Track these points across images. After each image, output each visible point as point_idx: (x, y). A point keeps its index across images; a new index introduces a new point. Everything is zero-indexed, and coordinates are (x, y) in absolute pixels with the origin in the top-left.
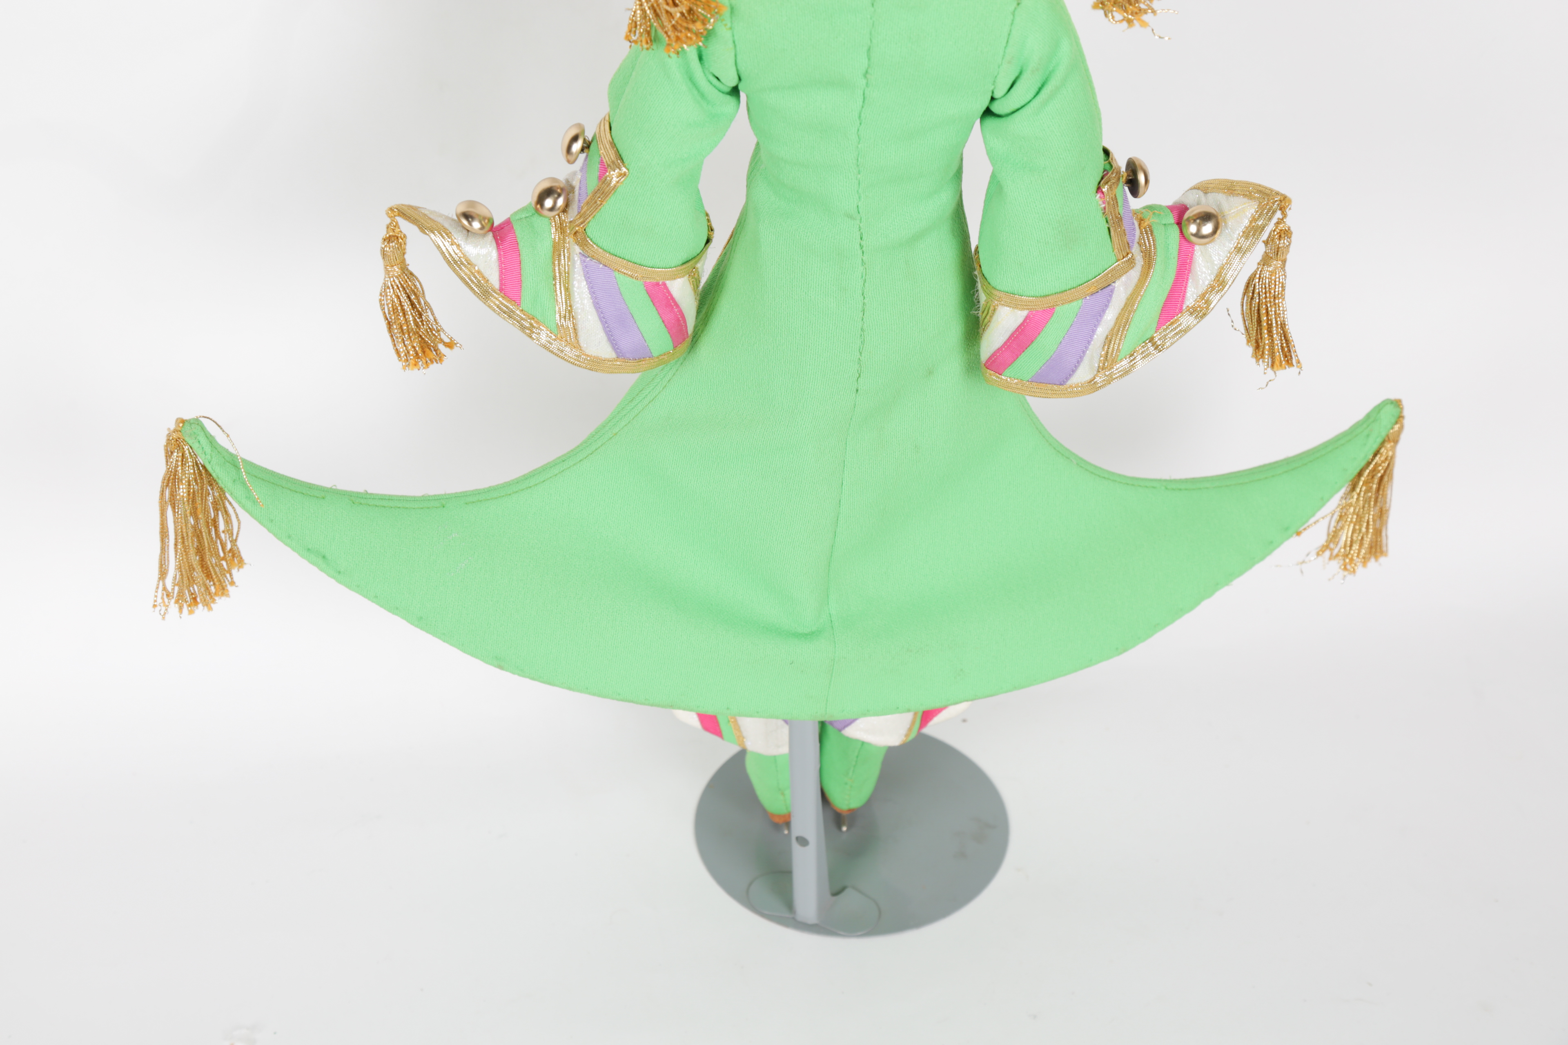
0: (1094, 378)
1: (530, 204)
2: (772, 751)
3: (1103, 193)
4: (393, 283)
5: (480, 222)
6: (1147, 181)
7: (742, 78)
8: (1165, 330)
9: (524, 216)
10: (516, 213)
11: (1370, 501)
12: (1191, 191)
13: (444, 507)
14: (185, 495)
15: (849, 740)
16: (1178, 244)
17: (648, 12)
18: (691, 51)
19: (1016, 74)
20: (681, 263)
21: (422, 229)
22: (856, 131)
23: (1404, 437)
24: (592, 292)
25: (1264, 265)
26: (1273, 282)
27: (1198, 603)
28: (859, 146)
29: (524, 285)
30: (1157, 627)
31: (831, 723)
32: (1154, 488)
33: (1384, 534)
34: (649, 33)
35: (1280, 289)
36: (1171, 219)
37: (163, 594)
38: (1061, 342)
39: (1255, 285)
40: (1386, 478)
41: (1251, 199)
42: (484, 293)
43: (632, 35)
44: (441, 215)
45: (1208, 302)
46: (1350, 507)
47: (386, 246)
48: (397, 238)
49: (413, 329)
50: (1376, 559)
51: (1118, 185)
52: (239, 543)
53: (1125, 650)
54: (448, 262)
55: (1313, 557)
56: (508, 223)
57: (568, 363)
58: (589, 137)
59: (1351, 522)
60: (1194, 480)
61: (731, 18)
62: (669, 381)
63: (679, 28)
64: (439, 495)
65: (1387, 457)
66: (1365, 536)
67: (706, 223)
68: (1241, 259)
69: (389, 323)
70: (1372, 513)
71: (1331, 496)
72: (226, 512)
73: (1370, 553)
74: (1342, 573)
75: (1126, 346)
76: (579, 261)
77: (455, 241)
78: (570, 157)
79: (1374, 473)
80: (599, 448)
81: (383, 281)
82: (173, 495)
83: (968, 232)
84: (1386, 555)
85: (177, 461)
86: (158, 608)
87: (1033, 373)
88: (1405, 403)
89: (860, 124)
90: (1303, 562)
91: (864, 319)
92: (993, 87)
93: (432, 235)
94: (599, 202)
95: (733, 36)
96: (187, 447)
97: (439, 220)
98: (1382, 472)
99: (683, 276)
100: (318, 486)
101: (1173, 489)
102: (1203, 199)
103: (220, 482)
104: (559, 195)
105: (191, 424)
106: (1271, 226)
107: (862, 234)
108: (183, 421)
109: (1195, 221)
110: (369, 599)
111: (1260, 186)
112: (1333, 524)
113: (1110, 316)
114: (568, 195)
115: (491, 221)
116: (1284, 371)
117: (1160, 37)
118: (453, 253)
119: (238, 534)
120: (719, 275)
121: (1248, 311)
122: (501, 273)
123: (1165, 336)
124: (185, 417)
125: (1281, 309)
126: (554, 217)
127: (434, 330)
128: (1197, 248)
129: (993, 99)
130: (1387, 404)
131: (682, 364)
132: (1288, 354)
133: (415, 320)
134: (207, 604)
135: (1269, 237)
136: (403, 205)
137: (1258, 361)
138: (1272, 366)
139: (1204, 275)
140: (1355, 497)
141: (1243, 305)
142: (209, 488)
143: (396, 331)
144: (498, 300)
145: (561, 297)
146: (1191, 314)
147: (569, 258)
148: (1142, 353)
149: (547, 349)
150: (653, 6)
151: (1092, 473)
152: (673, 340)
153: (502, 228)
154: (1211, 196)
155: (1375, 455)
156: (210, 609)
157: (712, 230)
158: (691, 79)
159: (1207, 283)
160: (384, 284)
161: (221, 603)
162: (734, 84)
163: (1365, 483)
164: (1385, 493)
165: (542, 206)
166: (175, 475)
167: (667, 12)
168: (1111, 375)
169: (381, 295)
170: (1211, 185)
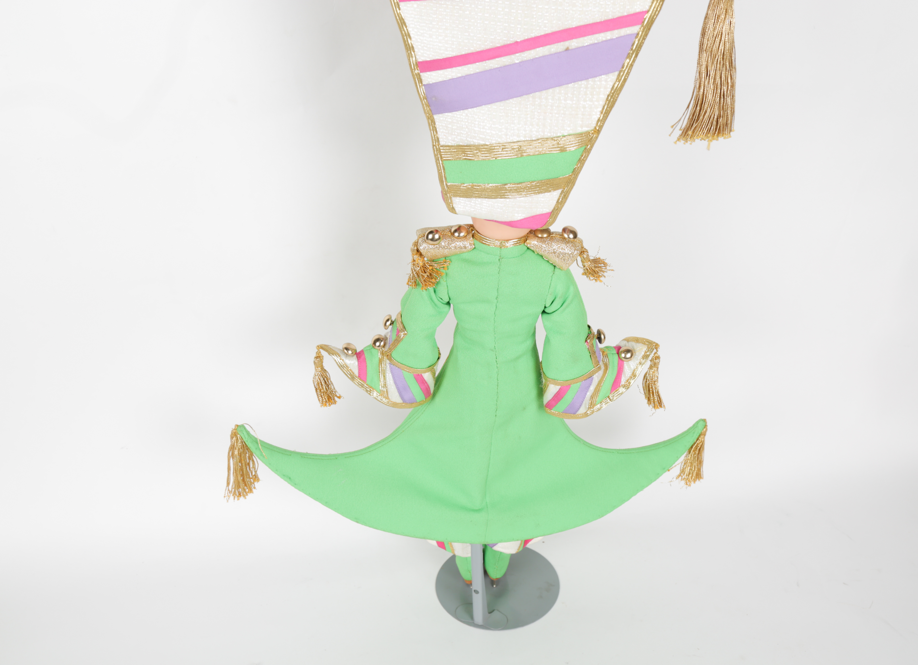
0: (587, 412)
1: (371, 344)
2: (465, 555)
3: (588, 342)
4: (318, 374)
5: (352, 351)
6: (605, 338)
7: (451, 299)
8: (614, 393)
9: (368, 349)
10: (365, 348)
11: (695, 458)
12: (622, 341)
13: (337, 459)
14: (237, 454)
15: (496, 552)
16: (617, 361)
17: (415, 275)
18: (431, 289)
19: (554, 299)
20: (428, 367)
21: (329, 353)
22: (494, 319)
23: (707, 433)
24: (394, 378)
25: (650, 369)
26: (654, 376)
27: (630, 498)
28: (495, 324)
29: (368, 375)
30: (615, 507)
31: (488, 545)
32: (613, 452)
33: (701, 470)
34: (415, 282)
35: (657, 378)
36: (615, 352)
37: (228, 492)
38: (573, 398)
39: (647, 377)
40: (701, 449)
41: (645, 344)
42: (352, 378)
43: (409, 283)
44: (337, 348)
45: (629, 383)
46: (688, 460)
47: (315, 360)
48: (320, 357)
49: (325, 391)
50: (699, 480)
51: (593, 339)
52: (258, 472)
53: (602, 516)
54: (339, 366)
55: (675, 479)
56: (362, 351)
57: (384, 404)
58: (393, 319)
59: (689, 466)
60: (628, 450)
61: (446, 277)
62: (424, 411)
63: (426, 281)
64: (335, 454)
65: (702, 441)
66: (694, 472)
67: (438, 352)
68: (641, 367)
69: (316, 389)
70: (696, 463)
71: (681, 456)
72: (253, 460)
73: (697, 478)
74: (685, 486)
75: (599, 399)
76: (389, 366)
77: (342, 358)
78: (386, 327)
79: (697, 447)
80: (397, 436)
81: (314, 373)
82: (233, 454)
83: (538, 355)
84: (703, 479)
85: (235, 441)
86: (226, 498)
87: (563, 410)
88: (707, 420)
89: (495, 316)
90: (671, 481)
91: (498, 388)
92: (545, 303)
93: (333, 356)
94: (396, 344)
95: (447, 284)
96: (239, 436)
97: (336, 350)
98: (700, 447)
99: (429, 372)
100: (288, 450)
101: (620, 453)
102: (627, 344)
103: (251, 449)
104: (382, 341)
105: (240, 427)
106: (652, 355)
107: (496, 357)
108: (238, 426)
109: (624, 352)
110: (307, 495)
111: (648, 340)
112: (682, 467)
113: (592, 388)
114: (385, 341)
115: (356, 350)
116: (659, 409)
117: (607, 286)
118: (341, 363)
119: (257, 469)
120: (443, 370)
121: (645, 386)
122: (359, 370)
123: (614, 395)
124: (239, 424)
125: (657, 386)
126: (380, 349)
127: (333, 391)
128: (625, 362)
129: (545, 307)
130: (701, 421)
131: (429, 404)
132: (660, 403)
133: (326, 388)
134: (244, 496)
135: (652, 359)
136: (322, 345)
137: (649, 405)
138: (654, 407)
139: (628, 373)
140: (690, 456)
141: (643, 384)
142: (247, 451)
143: (319, 392)
144: (358, 381)
145: (382, 379)
146: (623, 387)
147: (385, 364)
148: (605, 402)
149: (376, 399)
150: (417, 272)
151: (589, 447)
152: (425, 397)
153: (360, 353)
154: (630, 343)
155: (697, 440)
156: (245, 498)
157: (440, 354)
158: (431, 299)
159: (629, 376)
160: (315, 374)
161: (250, 495)
162: (448, 301)
163: (694, 451)
164: (701, 455)
165: (375, 345)
166: (234, 446)
167: (422, 275)
168: (593, 411)
169: (313, 378)
170: (630, 339)
